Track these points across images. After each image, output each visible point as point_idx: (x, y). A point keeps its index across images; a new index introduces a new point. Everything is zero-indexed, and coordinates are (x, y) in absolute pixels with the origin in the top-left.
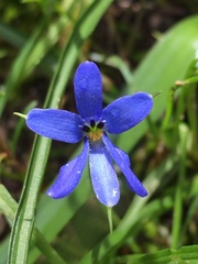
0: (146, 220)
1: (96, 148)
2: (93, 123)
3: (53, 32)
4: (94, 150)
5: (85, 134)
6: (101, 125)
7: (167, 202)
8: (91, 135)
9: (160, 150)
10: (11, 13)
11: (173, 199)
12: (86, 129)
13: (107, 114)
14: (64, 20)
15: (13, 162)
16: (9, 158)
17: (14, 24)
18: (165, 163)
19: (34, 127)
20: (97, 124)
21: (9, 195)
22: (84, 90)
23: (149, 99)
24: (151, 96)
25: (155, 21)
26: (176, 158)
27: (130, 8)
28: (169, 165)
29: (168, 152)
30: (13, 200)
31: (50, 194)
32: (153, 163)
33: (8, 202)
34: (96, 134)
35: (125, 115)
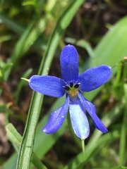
0: (102, 146)
1: (74, 101)
2: (71, 85)
3: (42, 24)
4: (72, 102)
5: (67, 91)
6: (77, 86)
7: (116, 134)
8: (70, 92)
9: (111, 100)
10: (14, 12)
11: (120, 132)
12: (67, 88)
13: (81, 79)
14: (49, 16)
15: (16, 108)
16: (14, 105)
17: (16, 18)
18: (114, 109)
19: (34, 87)
20: (74, 85)
21: (15, 130)
22: (67, 64)
23: (109, 70)
24: (110, 68)
25: (107, 17)
26: (122, 106)
27: (91, 9)
28: (117, 111)
29: (116, 102)
30: (18, 134)
31: (44, 131)
32: (106, 109)
33: (15, 135)
34: (74, 92)
35: (93, 80)
